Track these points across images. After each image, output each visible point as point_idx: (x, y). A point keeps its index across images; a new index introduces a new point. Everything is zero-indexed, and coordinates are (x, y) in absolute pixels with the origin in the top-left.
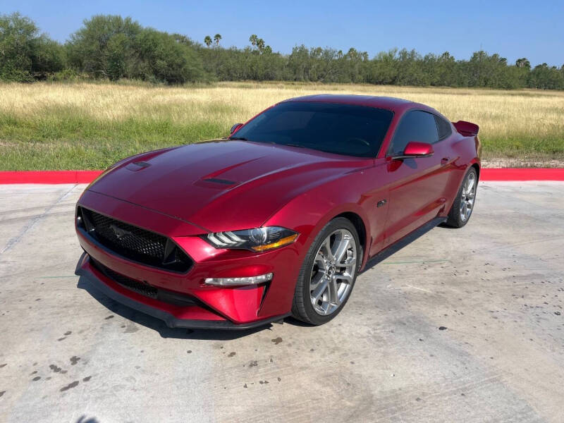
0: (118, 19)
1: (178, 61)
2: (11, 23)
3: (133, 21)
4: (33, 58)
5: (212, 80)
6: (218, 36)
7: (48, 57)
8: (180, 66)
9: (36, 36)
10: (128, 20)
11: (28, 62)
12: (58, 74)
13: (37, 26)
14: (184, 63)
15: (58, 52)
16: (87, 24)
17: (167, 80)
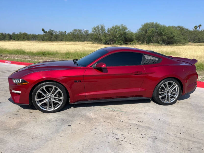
0: (153, 23)
1: (172, 36)
2: (121, 28)
3: (158, 23)
4: (125, 37)
5: (186, 43)
6: (200, 25)
7: (129, 37)
8: (172, 38)
9: (127, 31)
10: (156, 23)
11: (124, 39)
12: (131, 43)
13: (127, 28)
14: (173, 37)
15: (133, 35)
16: (143, 26)
17: (166, 43)
